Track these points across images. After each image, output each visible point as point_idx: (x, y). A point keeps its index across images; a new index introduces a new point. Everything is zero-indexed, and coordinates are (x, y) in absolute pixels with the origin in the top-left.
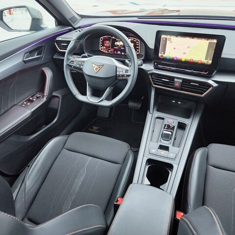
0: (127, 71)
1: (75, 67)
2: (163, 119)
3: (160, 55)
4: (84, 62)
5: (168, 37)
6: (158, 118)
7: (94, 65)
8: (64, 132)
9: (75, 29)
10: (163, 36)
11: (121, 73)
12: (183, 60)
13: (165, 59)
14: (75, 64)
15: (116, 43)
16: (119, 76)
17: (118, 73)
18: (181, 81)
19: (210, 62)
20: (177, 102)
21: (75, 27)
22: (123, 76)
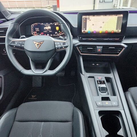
0: (64, 43)
1: (16, 47)
2: (93, 77)
3: (83, 31)
4: (24, 41)
5: (87, 17)
6: (89, 77)
7: (35, 42)
8: (9, 105)
9: (8, 20)
10: (83, 17)
11: (59, 46)
12: (100, 32)
13: (87, 34)
14: (16, 44)
15: (45, 28)
16: (58, 48)
17: (56, 47)
18: (102, 47)
19: (120, 31)
20: (95, 64)
21: (8, 19)
22: (61, 48)
